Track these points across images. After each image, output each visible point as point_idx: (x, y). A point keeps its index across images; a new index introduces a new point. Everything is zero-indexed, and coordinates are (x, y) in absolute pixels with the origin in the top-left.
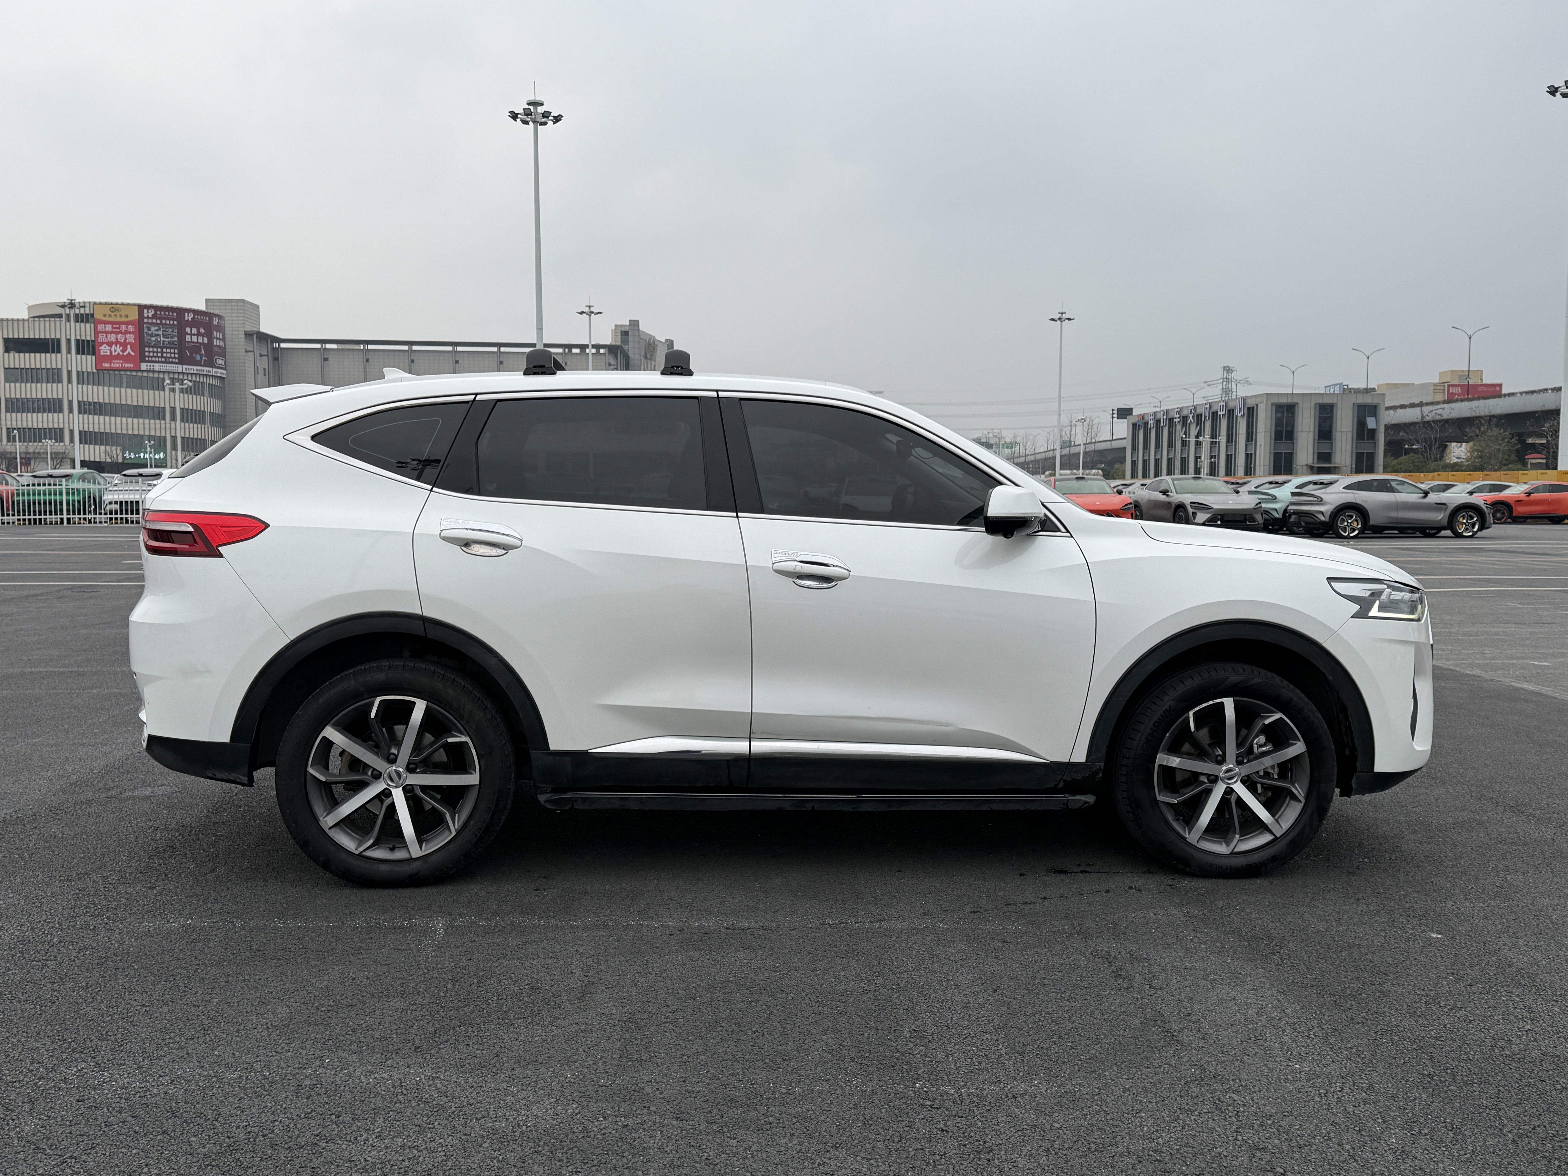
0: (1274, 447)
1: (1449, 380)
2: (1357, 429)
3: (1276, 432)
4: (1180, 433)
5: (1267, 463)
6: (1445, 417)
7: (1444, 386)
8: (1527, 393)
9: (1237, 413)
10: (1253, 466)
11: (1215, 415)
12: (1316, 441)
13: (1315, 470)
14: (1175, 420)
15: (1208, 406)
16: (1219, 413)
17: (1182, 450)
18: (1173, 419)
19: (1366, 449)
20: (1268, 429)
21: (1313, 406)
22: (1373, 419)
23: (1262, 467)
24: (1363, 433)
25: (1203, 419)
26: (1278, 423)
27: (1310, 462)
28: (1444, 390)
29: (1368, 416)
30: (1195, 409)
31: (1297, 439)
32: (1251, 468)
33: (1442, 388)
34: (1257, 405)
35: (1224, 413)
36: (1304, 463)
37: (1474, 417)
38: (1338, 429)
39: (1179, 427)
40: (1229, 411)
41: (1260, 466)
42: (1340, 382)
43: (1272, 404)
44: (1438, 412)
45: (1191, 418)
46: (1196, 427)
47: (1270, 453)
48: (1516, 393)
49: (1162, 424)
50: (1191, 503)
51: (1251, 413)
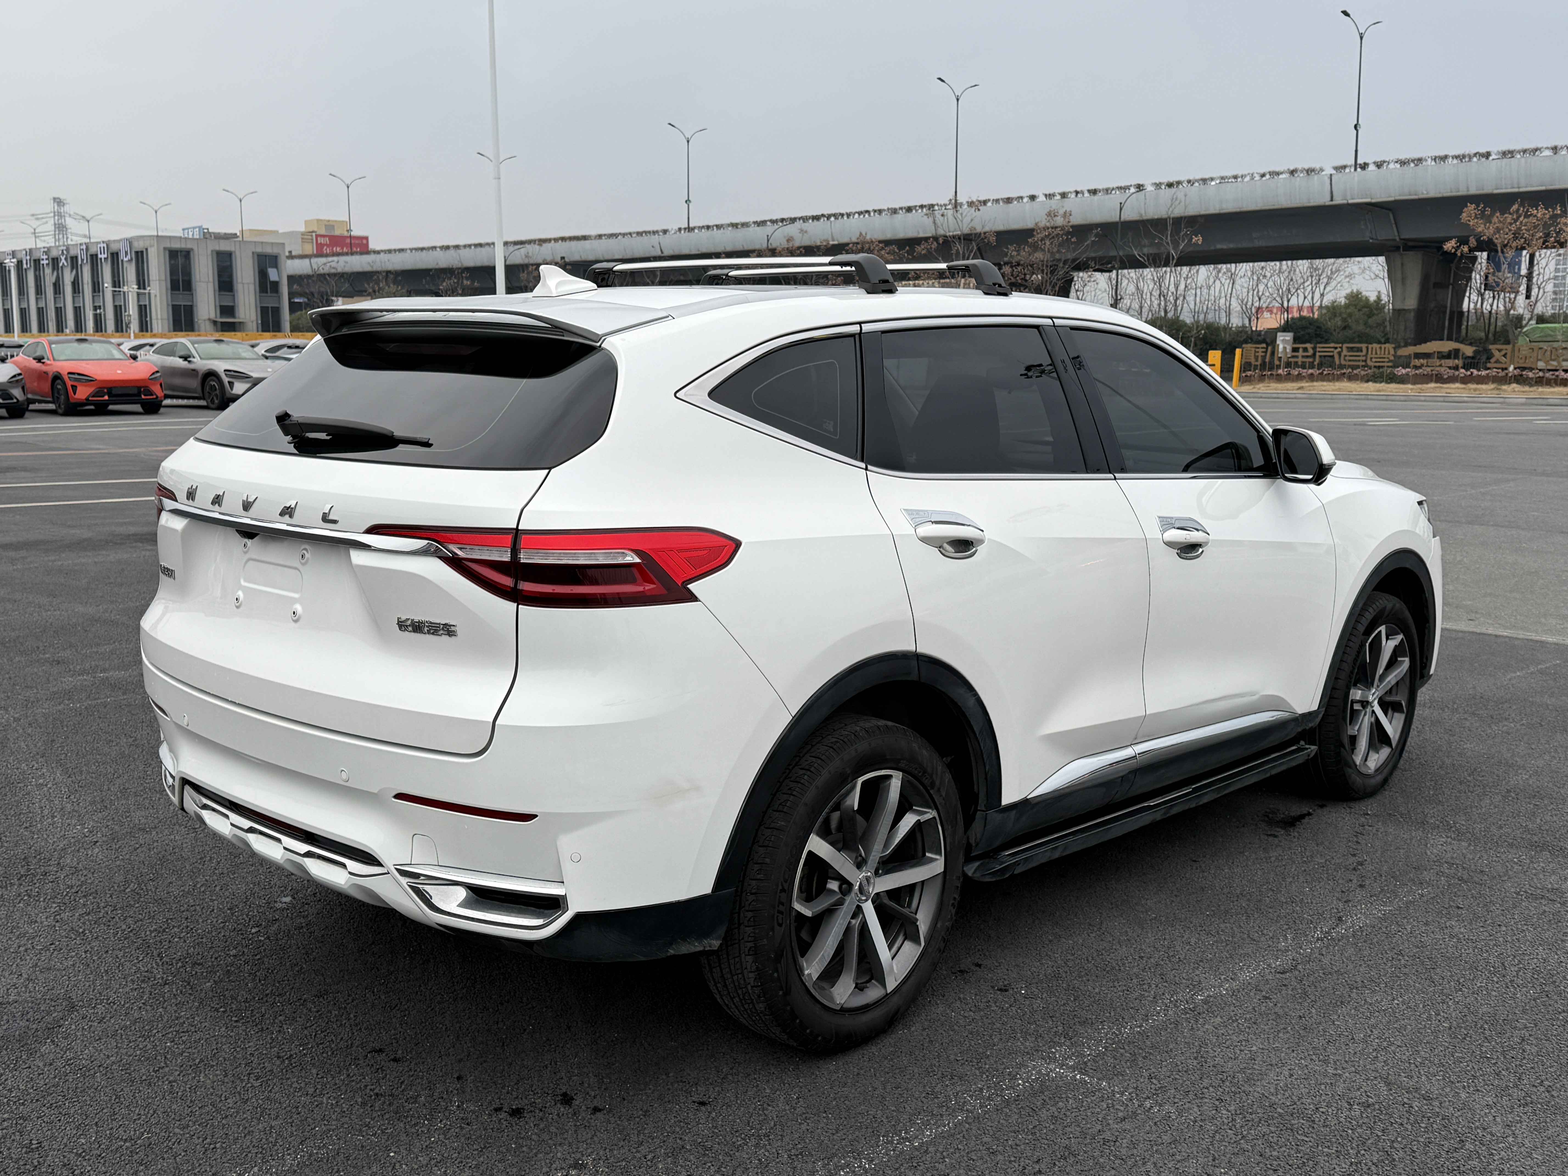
0: (172, 297)
1: (315, 229)
2: (260, 281)
3: (172, 281)
4: (49, 277)
5: (165, 316)
6: (339, 270)
7: (312, 236)
8: (416, 249)
9: (122, 256)
10: (148, 319)
11: (94, 258)
12: (217, 293)
13: (219, 325)
14: (42, 262)
15: (84, 247)
16: (100, 256)
17: (55, 298)
18: (39, 260)
19: (271, 304)
20: (163, 277)
21: (209, 252)
22: (275, 270)
23: (160, 322)
24: (266, 286)
25: (80, 262)
26: (173, 271)
27: (212, 316)
28: (312, 239)
29: (270, 267)
30: (68, 250)
31: (196, 290)
32: (147, 322)
33: (310, 237)
34: (147, 249)
35: (106, 256)
36: (206, 317)
37: (372, 272)
38: (239, 281)
39: (48, 271)
40: (112, 254)
41: (157, 319)
42: (199, 225)
43: (165, 249)
44: (333, 264)
45: (63, 261)
46: (72, 271)
47: (168, 305)
48: (406, 249)
49: (25, 266)
50: (225, 371)
51: (140, 257)
